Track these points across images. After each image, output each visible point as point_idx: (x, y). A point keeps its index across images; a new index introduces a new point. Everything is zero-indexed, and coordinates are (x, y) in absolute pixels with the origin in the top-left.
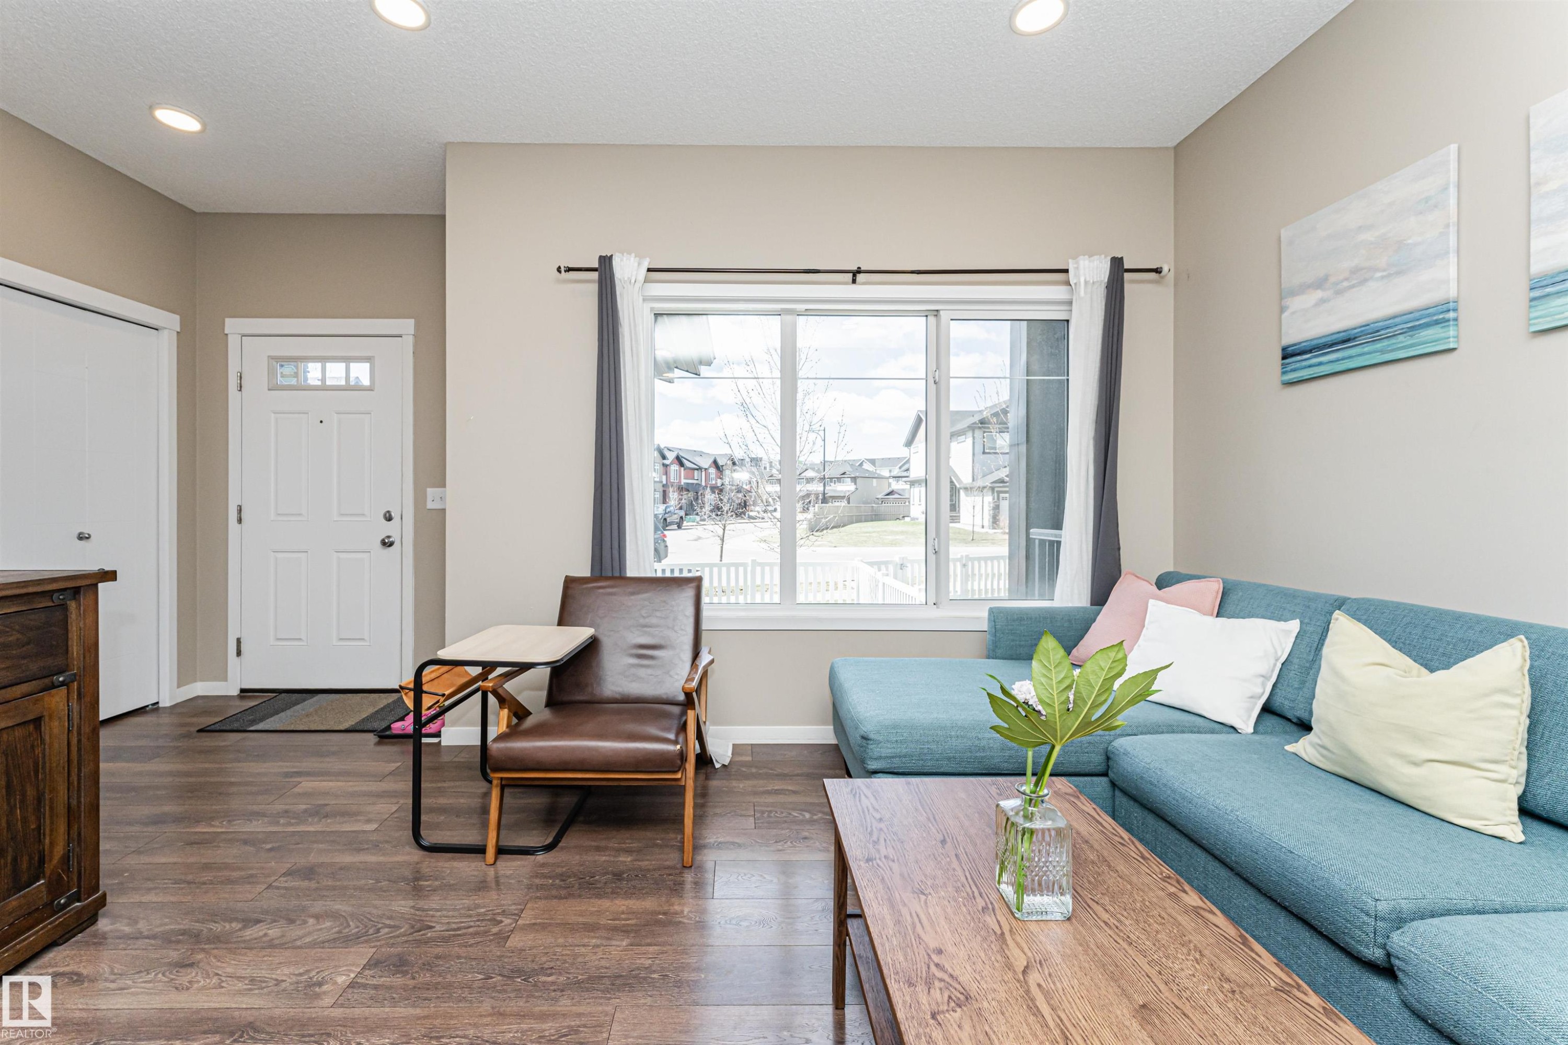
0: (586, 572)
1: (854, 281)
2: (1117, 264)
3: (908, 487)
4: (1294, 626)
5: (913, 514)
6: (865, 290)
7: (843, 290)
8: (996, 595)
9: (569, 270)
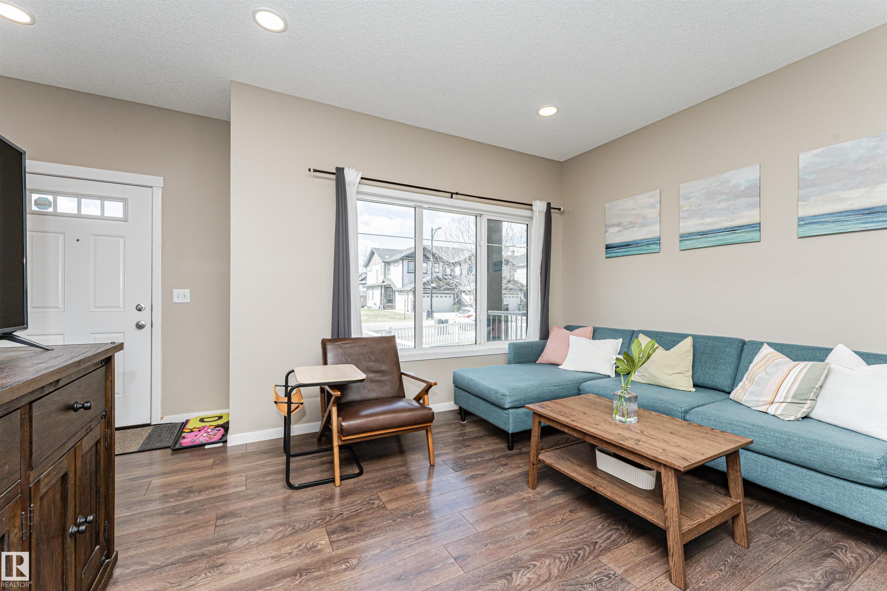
0: (329, 337)
1: (452, 197)
2: (549, 204)
3: (365, 289)
4: (620, 340)
5: (368, 305)
6: (456, 202)
7: (445, 200)
8: (439, 344)
9: (315, 171)
